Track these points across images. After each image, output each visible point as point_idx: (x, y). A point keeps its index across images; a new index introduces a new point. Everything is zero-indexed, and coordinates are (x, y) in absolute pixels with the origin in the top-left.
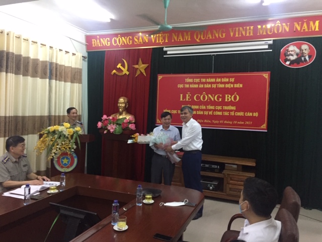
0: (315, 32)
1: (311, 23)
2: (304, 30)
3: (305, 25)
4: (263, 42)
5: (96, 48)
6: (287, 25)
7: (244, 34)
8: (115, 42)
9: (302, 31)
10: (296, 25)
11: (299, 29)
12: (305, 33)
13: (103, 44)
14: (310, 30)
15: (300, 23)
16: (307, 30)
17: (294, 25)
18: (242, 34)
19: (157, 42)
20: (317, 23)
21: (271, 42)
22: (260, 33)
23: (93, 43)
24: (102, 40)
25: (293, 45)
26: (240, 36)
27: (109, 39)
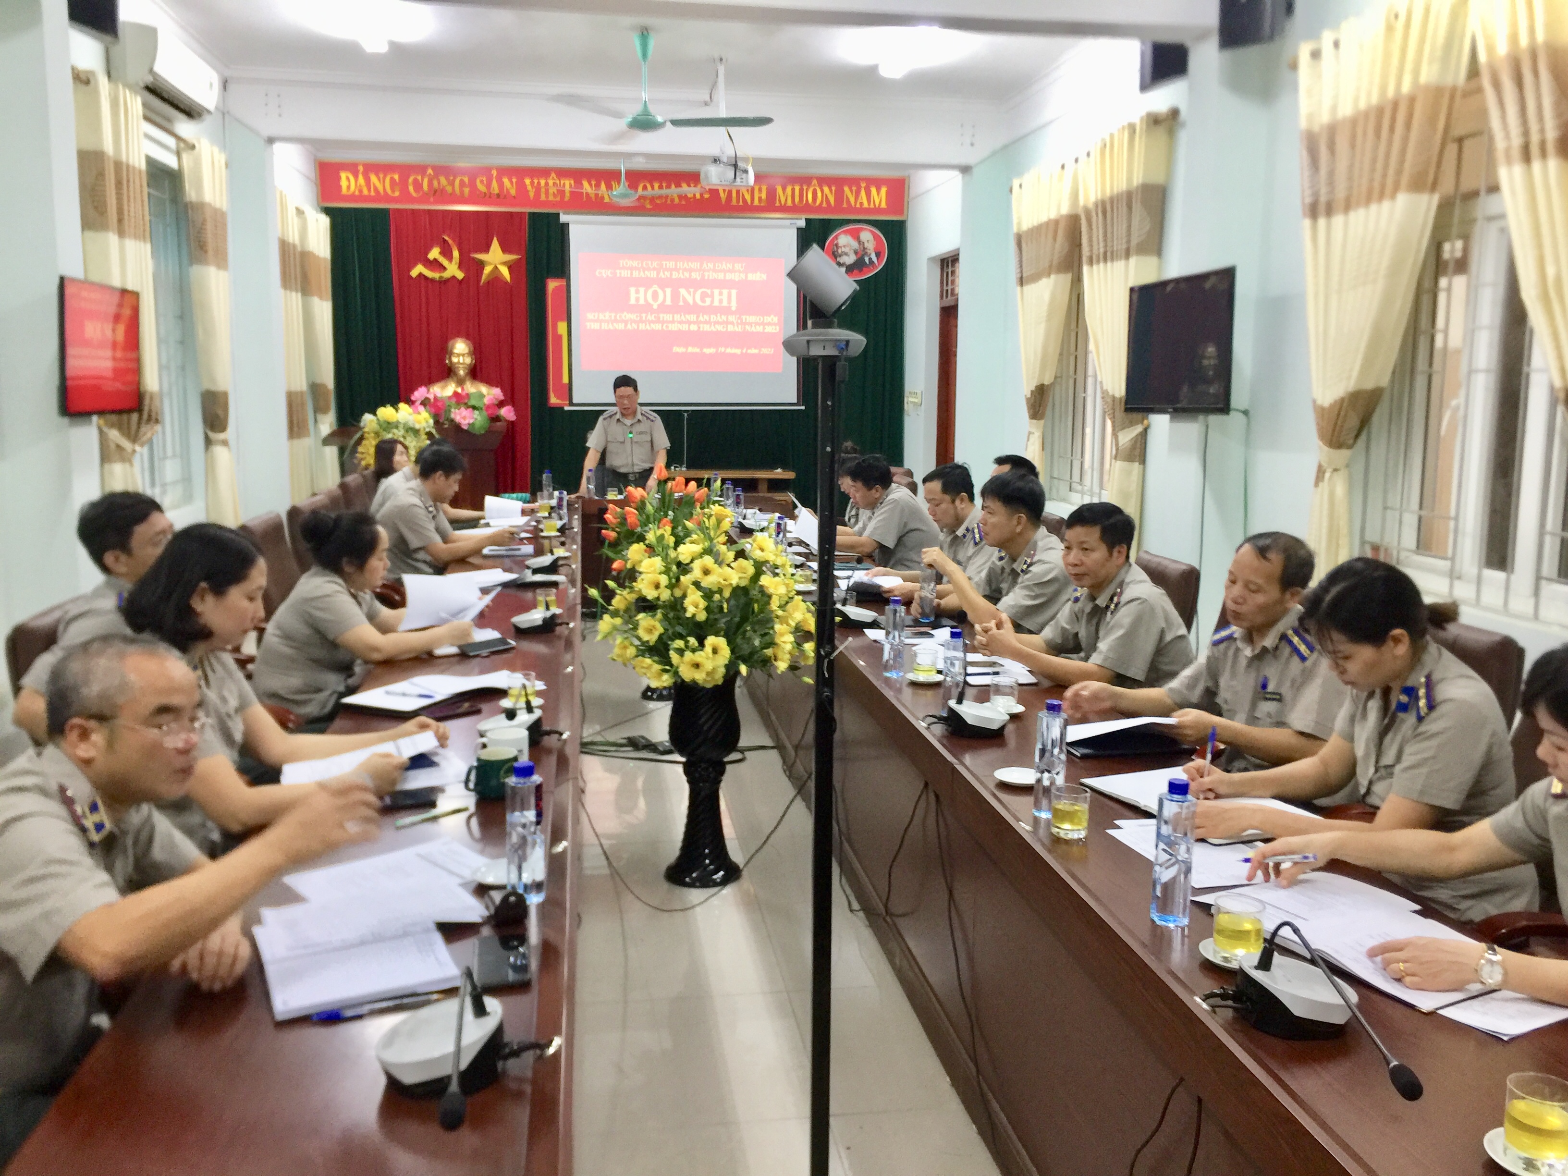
0: (878, 210)
1: (874, 190)
2: (861, 204)
3: (863, 193)
4: (788, 222)
5: (352, 198)
6: (831, 191)
7: (749, 201)
8: (418, 186)
9: (858, 206)
10: (846, 189)
11: (852, 200)
12: (862, 210)
13: (376, 189)
14: (872, 206)
15: (854, 189)
16: (866, 205)
17: (843, 191)
18: (744, 200)
19: (543, 197)
20: (884, 190)
21: (802, 223)
22: (780, 201)
23: (344, 183)
24: (373, 178)
25: (845, 232)
26: (741, 203)
27: (396, 177)
